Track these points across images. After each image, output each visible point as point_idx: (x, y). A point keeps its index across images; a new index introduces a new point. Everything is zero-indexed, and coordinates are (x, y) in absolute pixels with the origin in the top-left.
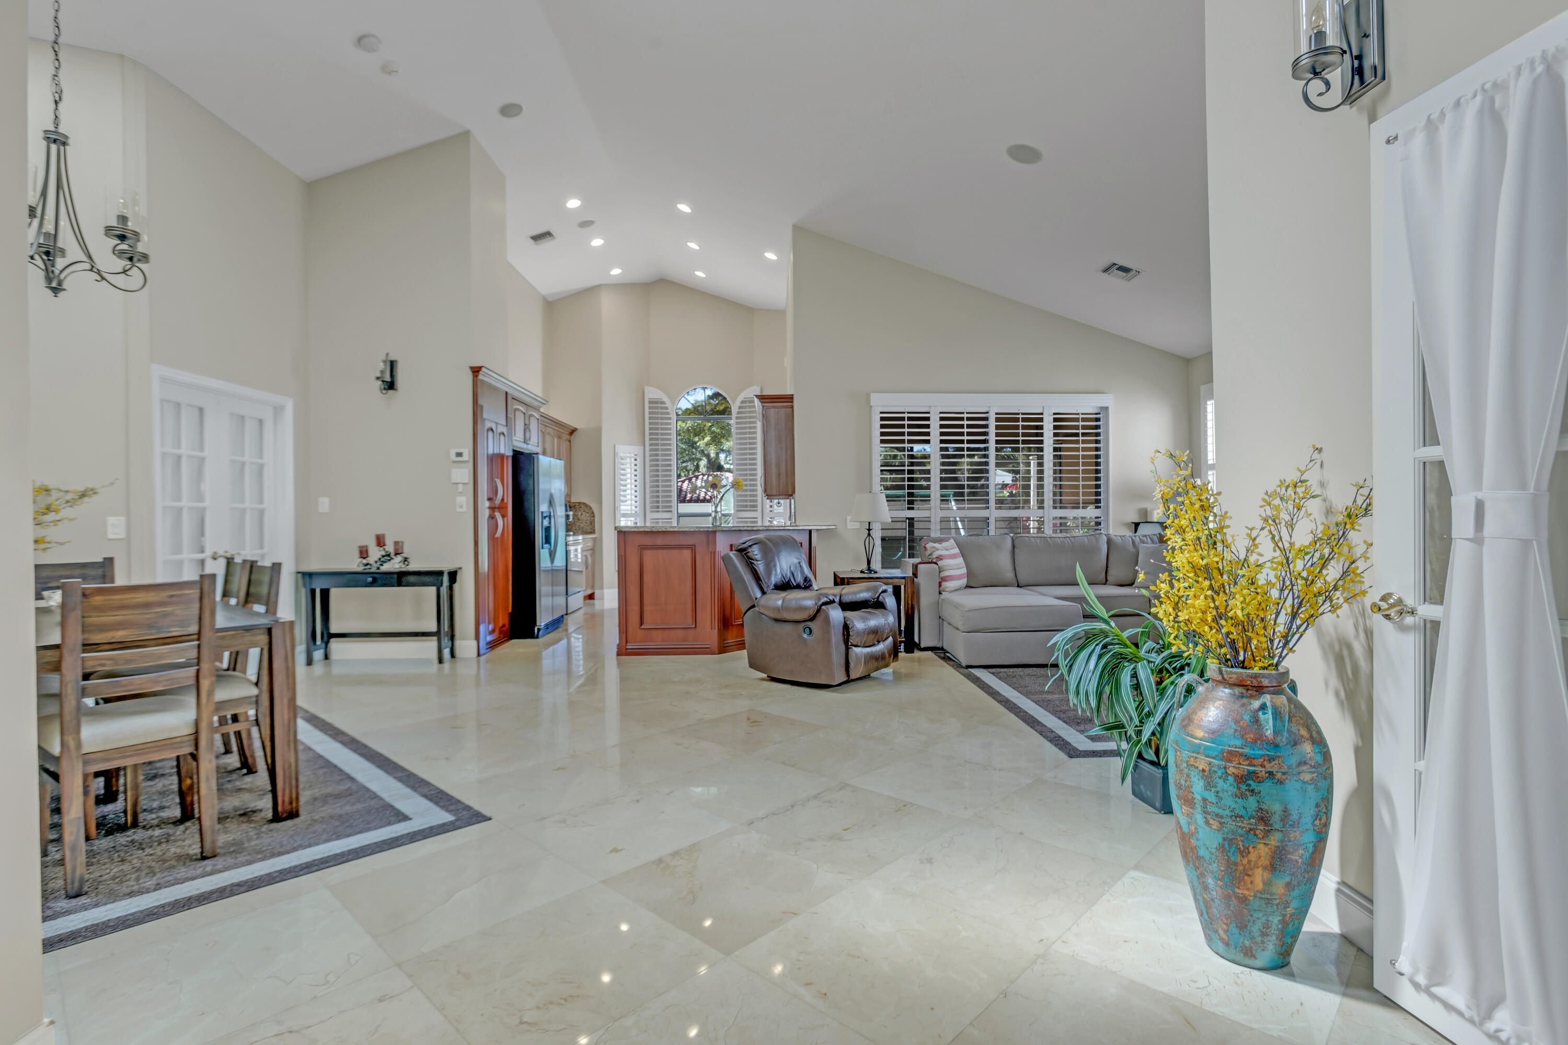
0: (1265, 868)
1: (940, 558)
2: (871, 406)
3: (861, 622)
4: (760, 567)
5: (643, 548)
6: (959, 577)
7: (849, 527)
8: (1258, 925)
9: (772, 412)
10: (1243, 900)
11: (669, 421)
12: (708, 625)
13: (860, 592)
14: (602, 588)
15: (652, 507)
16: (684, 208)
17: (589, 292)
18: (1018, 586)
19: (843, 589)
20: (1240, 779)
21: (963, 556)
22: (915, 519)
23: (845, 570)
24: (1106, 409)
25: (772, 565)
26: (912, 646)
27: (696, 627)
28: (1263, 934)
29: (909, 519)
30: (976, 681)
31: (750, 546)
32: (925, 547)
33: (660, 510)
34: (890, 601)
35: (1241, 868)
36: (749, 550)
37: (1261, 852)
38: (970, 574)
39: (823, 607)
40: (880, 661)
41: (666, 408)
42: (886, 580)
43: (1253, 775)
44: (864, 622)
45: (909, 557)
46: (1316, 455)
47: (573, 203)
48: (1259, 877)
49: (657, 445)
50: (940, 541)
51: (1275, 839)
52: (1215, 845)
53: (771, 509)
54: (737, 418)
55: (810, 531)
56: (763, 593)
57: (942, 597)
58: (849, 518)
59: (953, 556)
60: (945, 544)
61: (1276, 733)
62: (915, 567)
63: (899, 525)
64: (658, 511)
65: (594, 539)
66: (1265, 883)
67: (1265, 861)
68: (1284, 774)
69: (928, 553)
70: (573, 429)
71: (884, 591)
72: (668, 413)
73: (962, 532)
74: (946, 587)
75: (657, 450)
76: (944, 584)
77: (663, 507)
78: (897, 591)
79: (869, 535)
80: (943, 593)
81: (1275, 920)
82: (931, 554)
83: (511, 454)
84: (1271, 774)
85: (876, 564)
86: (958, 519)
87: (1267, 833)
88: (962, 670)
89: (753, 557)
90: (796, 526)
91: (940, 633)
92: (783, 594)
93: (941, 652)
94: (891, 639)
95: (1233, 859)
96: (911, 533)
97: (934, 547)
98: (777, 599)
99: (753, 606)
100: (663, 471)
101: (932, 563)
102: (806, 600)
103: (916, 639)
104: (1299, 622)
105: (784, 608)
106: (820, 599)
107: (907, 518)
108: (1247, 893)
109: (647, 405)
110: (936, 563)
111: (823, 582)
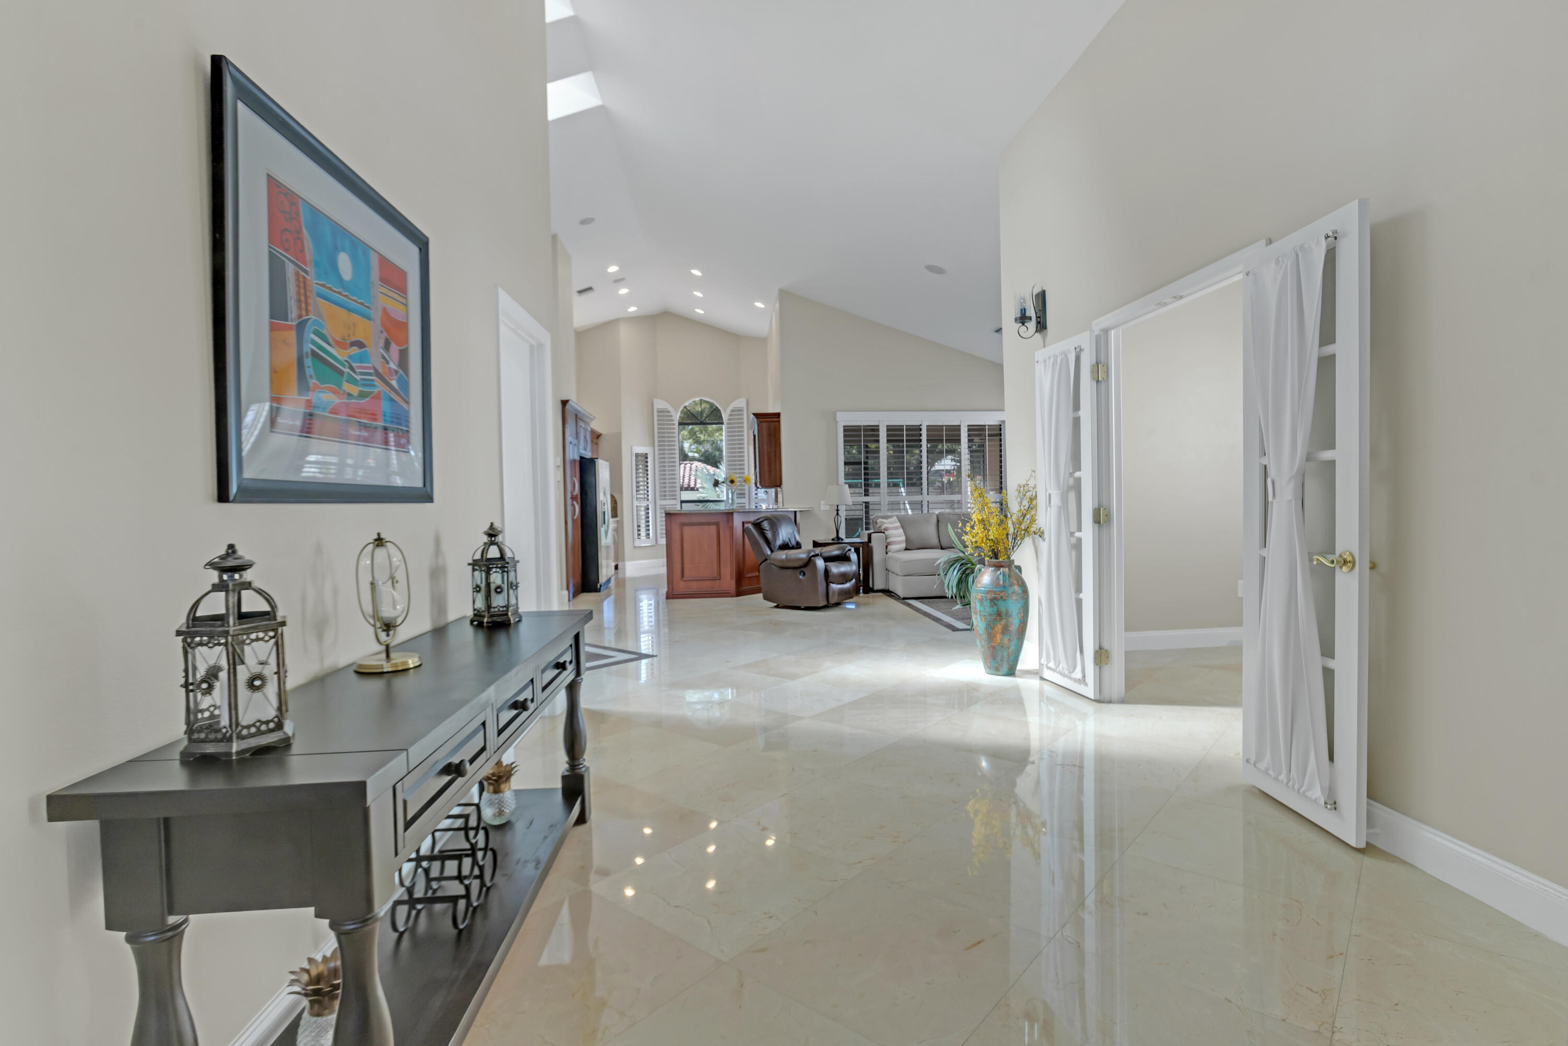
0: (1000, 634)
1: (886, 529)
2: (837, 422)
3: (837, 569)
4: (769, 535)
5: (683, 525)
6: (899, 543)
7: (822, 509)
8: (1000, 657)
9: (765, 425)
10: (994, 648)
11: (673, 427)
12: (729, 577)
13: (834, 551)
14: (623, 560)
15: (661, 496)
16: (696, 272)
17: (610, 325)
18: (942, 548)
19: (822, 549)
20: (992, 600)
21: (903, 527)
22: (870, 503)
23: (821, 539)
24: (1004, 422)
25: (776, 533)
26: (868, 590)
27: (720, 579)
28: (1002, 661)
29: (865, 503)
30: (909, 605)
31: (762, 521)
32: (876, 522)
33: (667, 498)
34: (854, 556)
35: (992, 635)
36: (762, 524)
37: (999, 627)
38: (907, 541)
39: (812, 558)
40: (847, 595)
41: (671, 416)
42: (850, 544)
43: (995, 599)
44: (837, 568)
45: (866, 530)
46: (1033, 473)
47: (613, 269)
48: (999, 637)
49: (664, 445)
50: (887, 517)
51: (1003, 622)
52: (984, 627)
53: (756, 496)
54: (728, 424)
55: (795, 512)
56: (772, 551)
57: (888, 555)
58: (822, 503)
59: (896, 528)
60: (890, 520)
61: (1004, 582)
62: (870, 536)
63: (859, 507)
64: (665, 499)
65: (618, 522)
66: (1001, 640)
67: (1000, 630)
68: (1006, 597)
69: (878, 526)
70: (599, 434)
71: (850, 550)
72: (672, 420)
73: (910, 512)
74: (891, 549)
75: (664, 450)
76: (889, 547)
77: (670, 495)
78: (857, 551)
79: (838, 514)
80: (889, 553)
81: (1005, 654)
82: (880, 527)
83: (578, 458)
84: (1002, 597)
85: (842, 534)
86: (906, 502)
87: (1000, 620)
88: (900, 601)
89: (764, 528)
90: (784, 508)
91: (887, 580)
92: (786, 551)
93: (887, 592)
94: (854, 580)
95: (990, 631)
96: (867, 513)
97: (882, 522)
98: (783, 555)
99: (766, 560)
100: (669, 466)
101: (881, 532)
102: (801, 554)
103: (871, 585)
104: (1017, 541)
105: (788, 560)
106: (810, 553)
107: (863, 502)
108: (995, 644)
109: (656, 414)
110: (884, 533)
111: (807, 546)
